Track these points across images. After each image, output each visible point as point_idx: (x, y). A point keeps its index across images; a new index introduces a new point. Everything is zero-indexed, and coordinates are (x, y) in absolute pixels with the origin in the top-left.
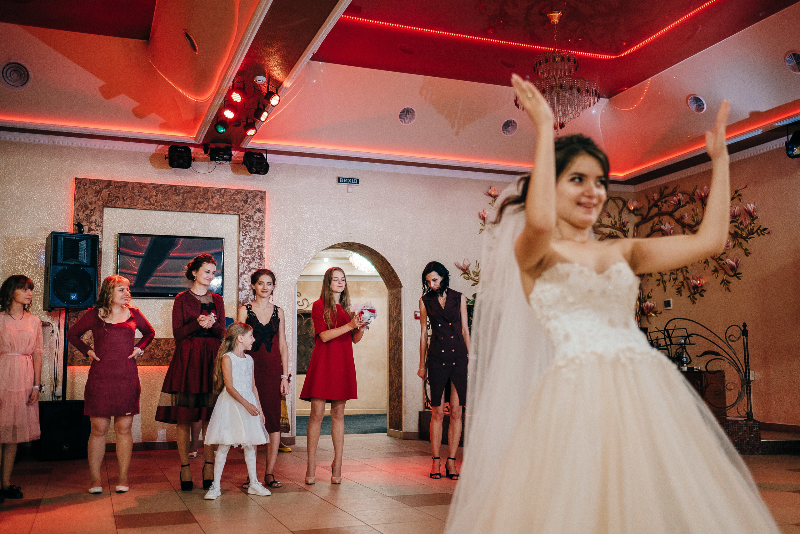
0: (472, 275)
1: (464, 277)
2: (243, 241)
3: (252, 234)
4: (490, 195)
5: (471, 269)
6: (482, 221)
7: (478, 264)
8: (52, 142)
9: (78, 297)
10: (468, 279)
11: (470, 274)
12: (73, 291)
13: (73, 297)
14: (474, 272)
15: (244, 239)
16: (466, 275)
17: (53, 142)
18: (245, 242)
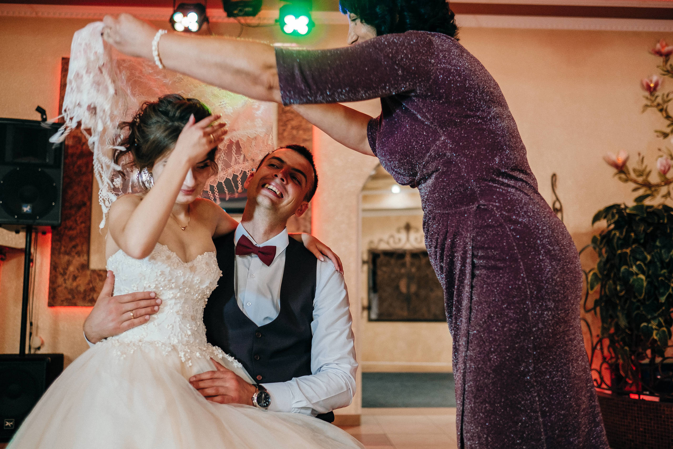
0: (633, 175)
1: (620, 178)
2: (282, 134)
3: (294, 123)
4: (659, 53)
5: (631, 165)
6: (647, 94)
7: (641, 157)
8: (34, 13)
9: (33, 209)
10: (626, 181)
11: (629, 174)
12: (27, 202)
13: (27, 209)
14: (634, 170)
15: (284, 130)
16: (623, 176)
17: (37, 14)
18: (286, 134)
